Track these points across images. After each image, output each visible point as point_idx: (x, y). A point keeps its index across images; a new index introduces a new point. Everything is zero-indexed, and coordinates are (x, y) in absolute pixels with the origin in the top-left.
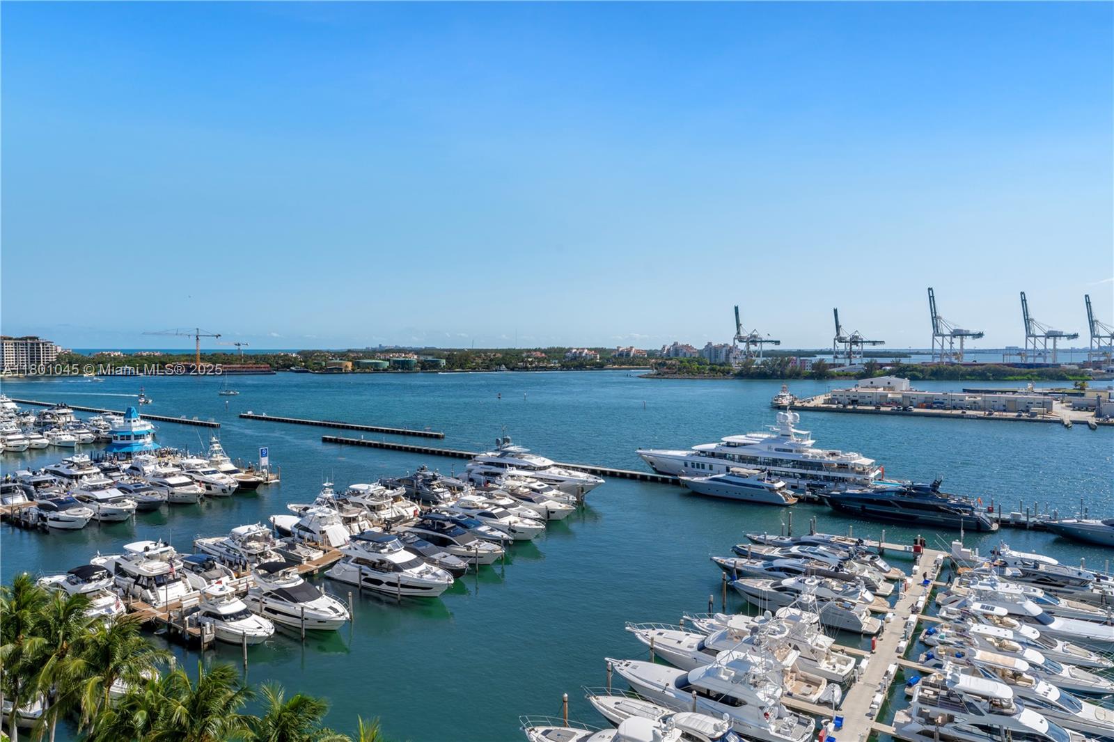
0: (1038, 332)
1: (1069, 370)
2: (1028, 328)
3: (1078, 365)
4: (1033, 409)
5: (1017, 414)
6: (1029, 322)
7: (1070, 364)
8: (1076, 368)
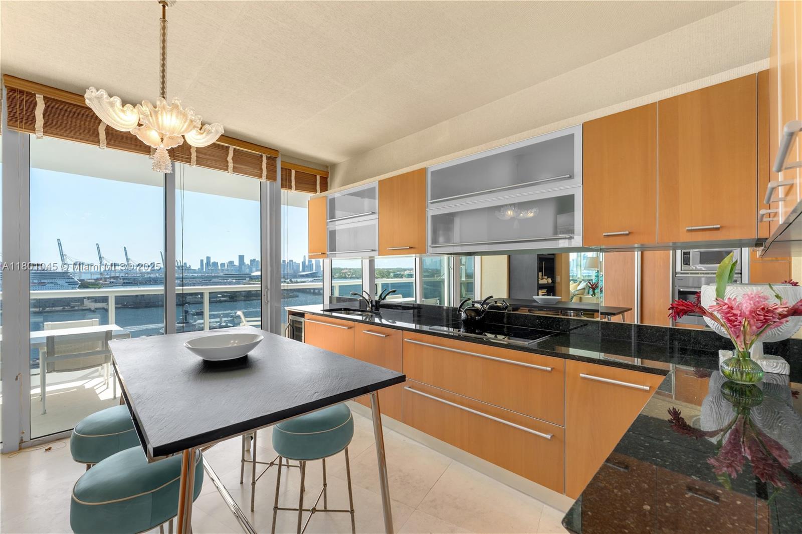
0: (69, 262)
1: (90, 282)
2: (63, 260)
3: (94, 279)
4: (73, 304)
5: (62, 308)
6: (63, 257)
7: (89, 279)
8: (93, 281)
